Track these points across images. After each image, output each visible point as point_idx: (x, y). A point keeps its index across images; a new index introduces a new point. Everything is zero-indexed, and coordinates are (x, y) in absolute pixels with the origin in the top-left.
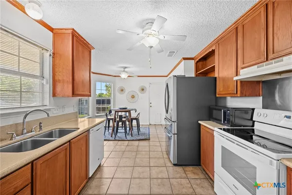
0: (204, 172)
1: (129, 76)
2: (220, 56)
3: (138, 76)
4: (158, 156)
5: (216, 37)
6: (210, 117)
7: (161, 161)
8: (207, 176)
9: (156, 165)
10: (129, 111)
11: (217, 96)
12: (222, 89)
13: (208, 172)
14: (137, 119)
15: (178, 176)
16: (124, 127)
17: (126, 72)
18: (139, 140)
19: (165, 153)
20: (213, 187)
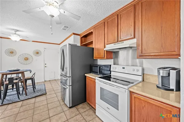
0: (89, 105)
1: (21, 40)
2: (96, 36)
3: (33, 41)
4: (56, 106)
5: (94, 25)
6: (91, 71)
7: (59, 109)
8: (90, 107)
9: (55, 114)
10: (23, 73)
11: (94, 58)
12: (97, 55)
13: (91, 104)
14: (32, 79)
15: (73, 115)
16: (16, 88)
17: (19, 35)
18: (35, 97)
19: (61, 101)
20: (95, 113)
